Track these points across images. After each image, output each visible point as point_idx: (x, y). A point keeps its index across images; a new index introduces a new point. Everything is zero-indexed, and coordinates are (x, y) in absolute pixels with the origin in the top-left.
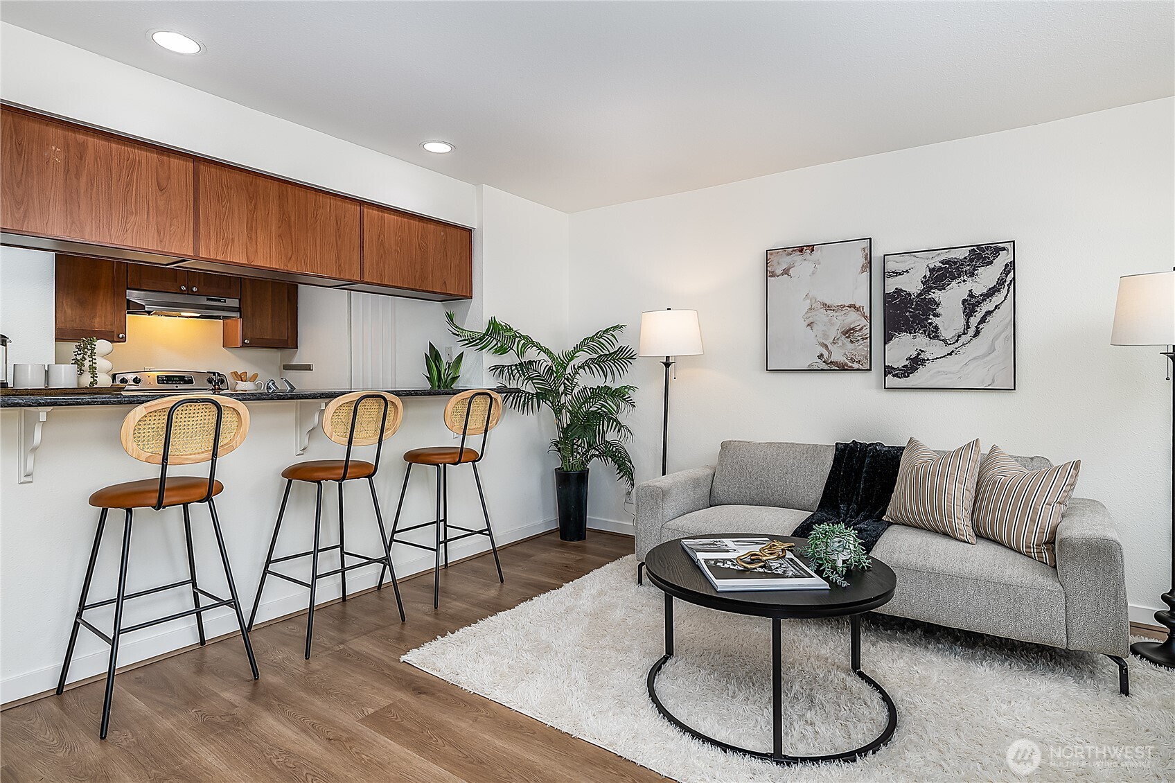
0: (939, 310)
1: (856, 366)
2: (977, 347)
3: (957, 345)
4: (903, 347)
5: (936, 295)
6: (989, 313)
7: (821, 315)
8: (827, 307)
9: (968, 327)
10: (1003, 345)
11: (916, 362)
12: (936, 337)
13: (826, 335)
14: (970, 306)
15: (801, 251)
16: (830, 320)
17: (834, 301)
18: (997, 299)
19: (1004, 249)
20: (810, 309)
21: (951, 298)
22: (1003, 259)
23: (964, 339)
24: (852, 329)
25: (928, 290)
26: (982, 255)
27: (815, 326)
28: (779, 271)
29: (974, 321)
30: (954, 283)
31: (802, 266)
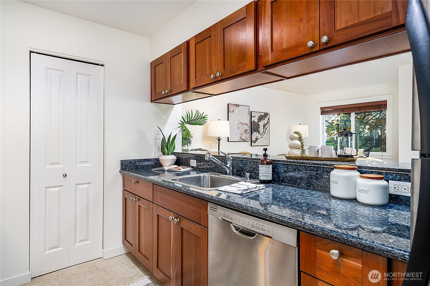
0: (260, 127)
1: (247, 140)
2: (265, 136)
3: (263, 135)
4: (255, 135)
5: (259, 123)
6: (266, 128)
7: (240, 126)
8: (242, 123)
9: (264, 131)
10: (268, 136)
11: (257, 139)
12: (259, 133)
13: (241, 132)
14: (264, 126)
15: (236, 106)
16: (242, 127)
17: (243, 122)
18: (267, 125)
19: (268, 114)
20: (238, 124)
21: (261, 124)
22: (268, 117)
23: (263, 134)
24: (246, 130)
25: (258, 122)
26: (266, 115)
27: (239, 128)
28: (231, 111)
29: (265, 130)
30: (262, 120)
31: (237, 110)
